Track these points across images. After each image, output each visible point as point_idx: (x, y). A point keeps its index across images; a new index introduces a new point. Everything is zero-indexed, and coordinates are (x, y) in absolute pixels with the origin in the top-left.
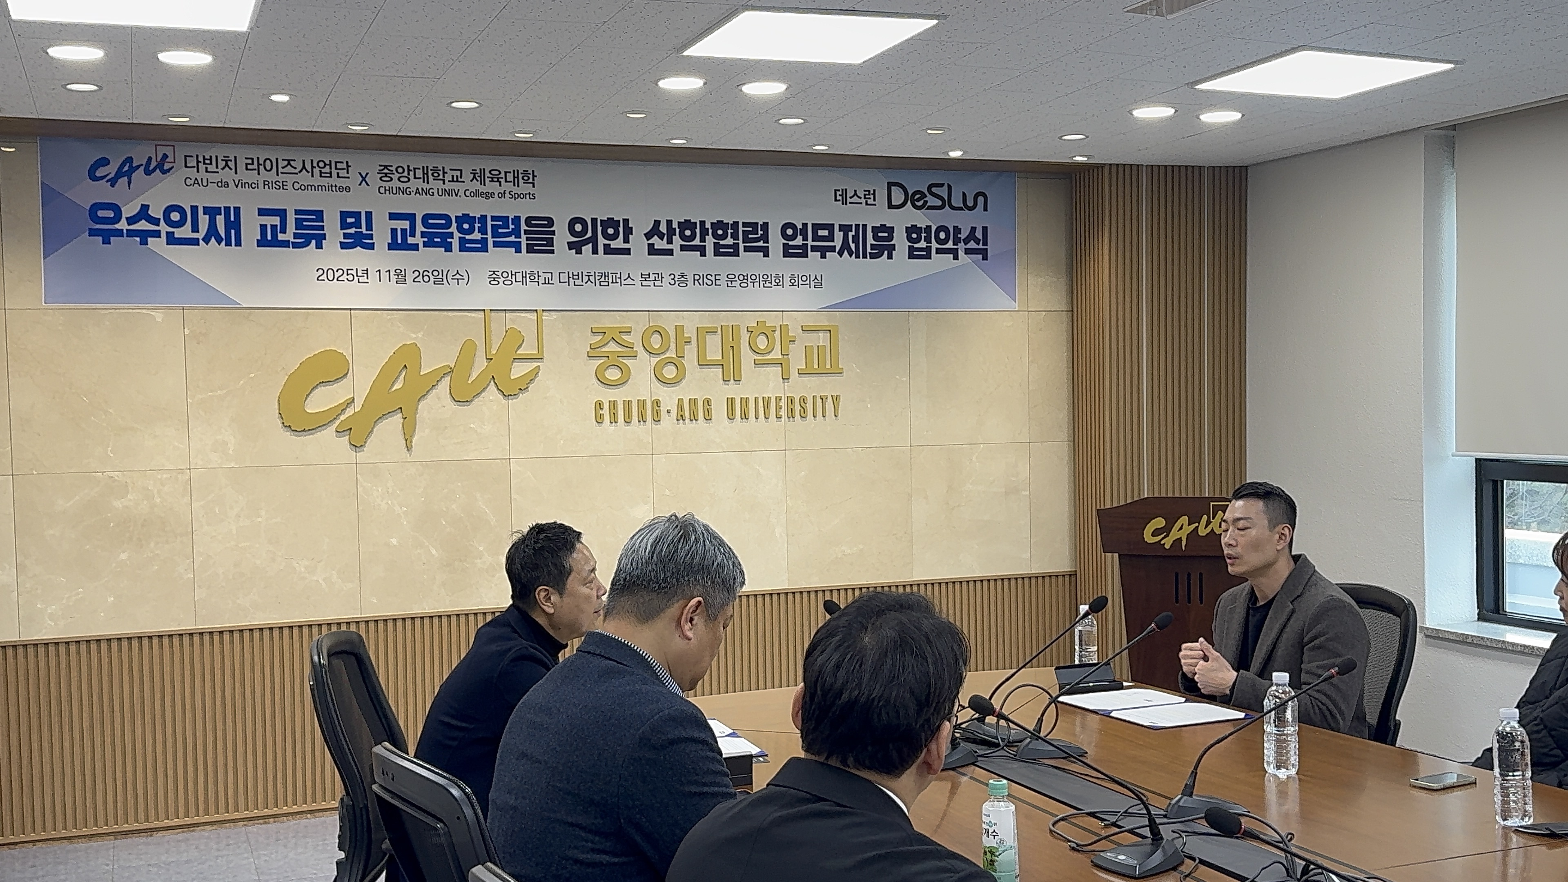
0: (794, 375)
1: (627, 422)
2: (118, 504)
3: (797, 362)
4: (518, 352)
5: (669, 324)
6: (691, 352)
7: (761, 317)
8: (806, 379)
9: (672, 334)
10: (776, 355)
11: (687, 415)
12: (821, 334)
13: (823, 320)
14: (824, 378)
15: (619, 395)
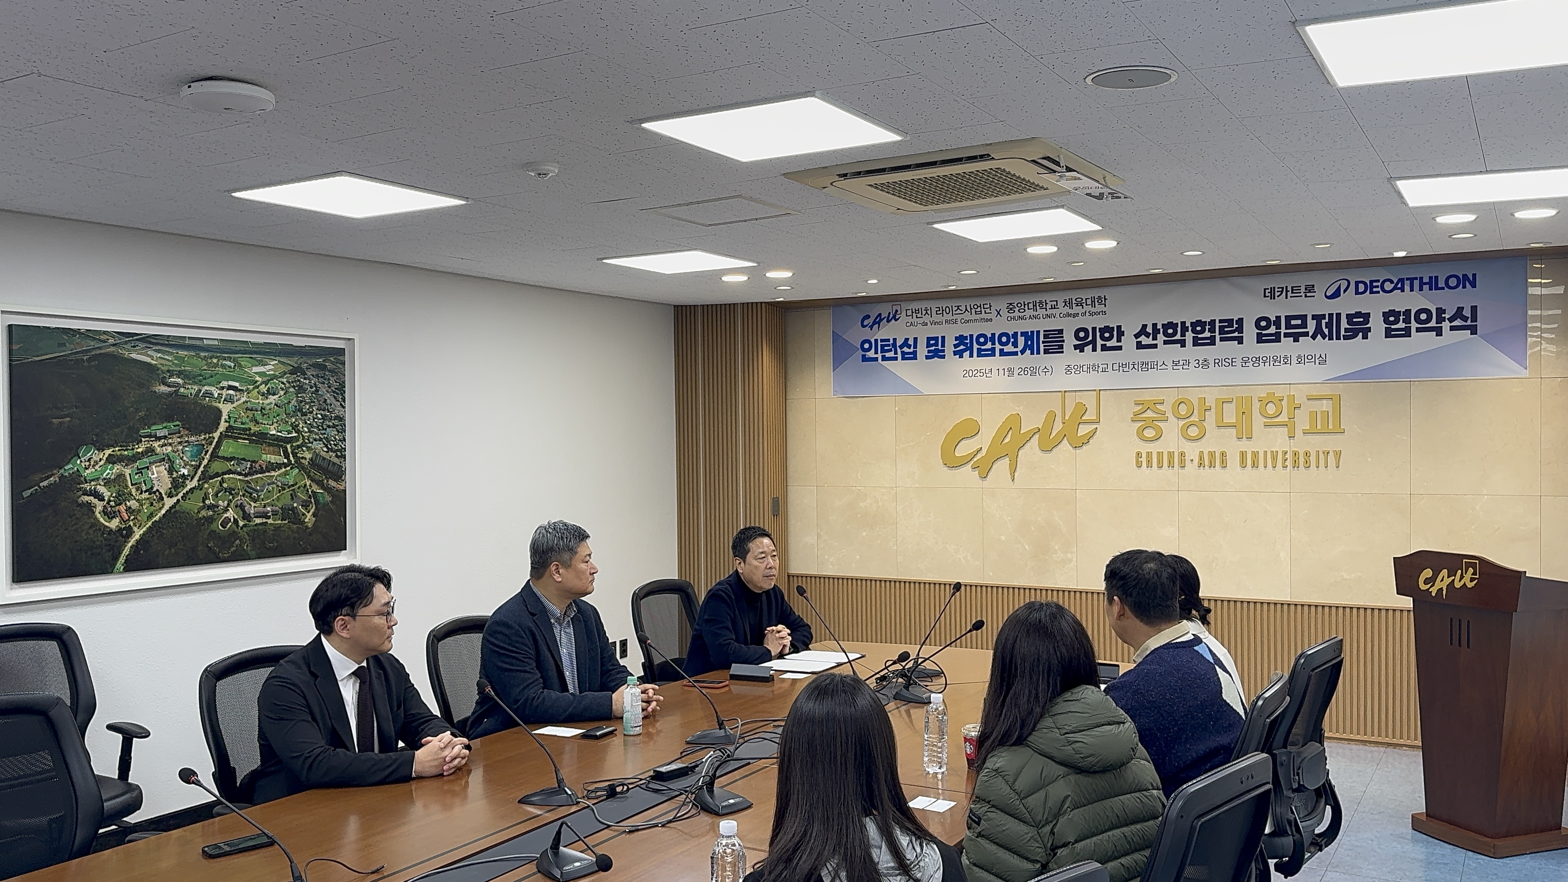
0: (1299, 433)
1: (1160, 467)
2: (862, 504)
3: (1302, 422)
4: (1083, 418)
5: (1194, 397)
6: (1211, 417)
7: (1270, 390)
8: (1310, 437)
9: (1196, 404)
10: (1283, 418)
11: (1207, 463)
12: (1324, 402)
13: (1326, 391)
14: (1327, 437)
15: (1154, 448)
